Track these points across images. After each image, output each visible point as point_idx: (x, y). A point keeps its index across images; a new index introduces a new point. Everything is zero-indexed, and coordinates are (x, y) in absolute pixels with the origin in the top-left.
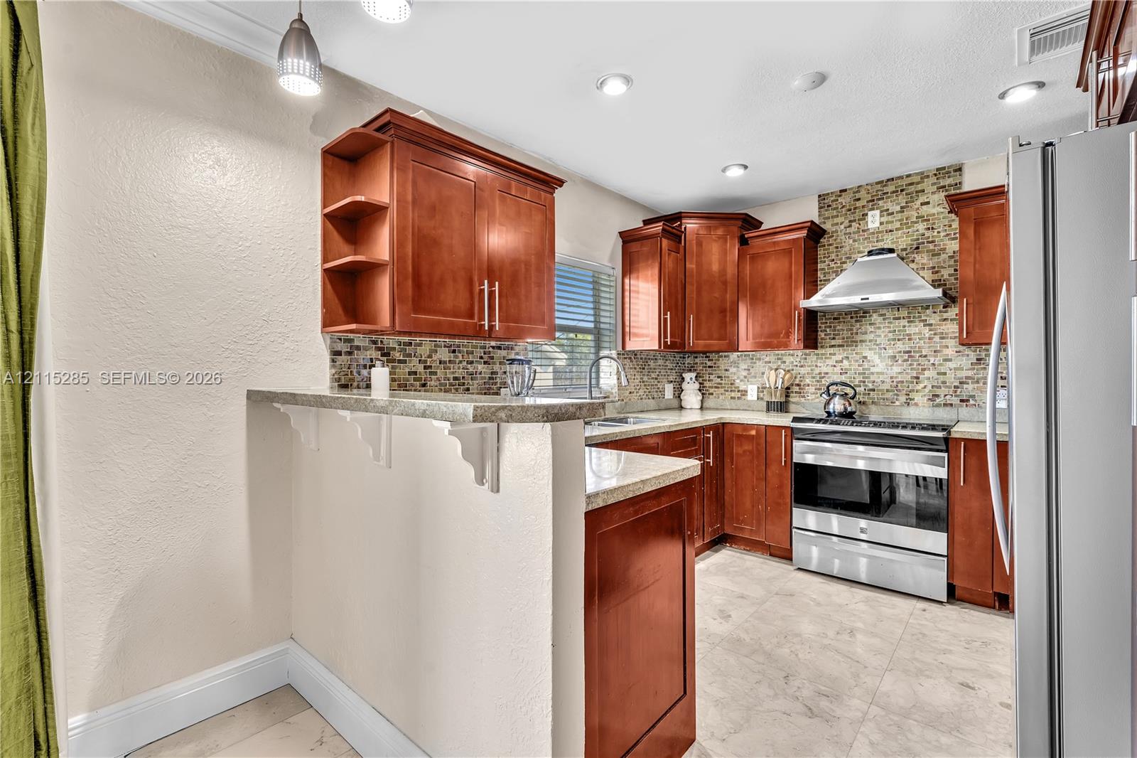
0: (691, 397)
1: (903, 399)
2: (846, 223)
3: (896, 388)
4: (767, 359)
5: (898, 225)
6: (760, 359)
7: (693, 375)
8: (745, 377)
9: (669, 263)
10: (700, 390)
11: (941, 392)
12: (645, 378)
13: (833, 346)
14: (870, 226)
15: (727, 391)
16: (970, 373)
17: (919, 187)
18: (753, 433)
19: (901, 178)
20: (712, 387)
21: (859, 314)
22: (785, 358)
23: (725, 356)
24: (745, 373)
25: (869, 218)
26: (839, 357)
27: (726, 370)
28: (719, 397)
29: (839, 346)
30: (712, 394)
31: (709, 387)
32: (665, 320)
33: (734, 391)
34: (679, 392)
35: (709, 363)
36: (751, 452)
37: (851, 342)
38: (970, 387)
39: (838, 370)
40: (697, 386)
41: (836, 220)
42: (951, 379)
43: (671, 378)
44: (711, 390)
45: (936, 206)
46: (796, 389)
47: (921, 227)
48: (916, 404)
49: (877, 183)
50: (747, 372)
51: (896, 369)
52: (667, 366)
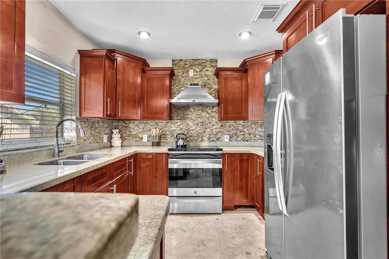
0: (117, 141)
1: (200, 139)
2: (182, 72)
3: (198, 136)
4: (152, 124)
5: (199, 76)
6: (148, 124)
7: (118, 131)
8: (142, 131)
9: (109, 74)
10: (120, 138)
11: (212, 136)
12: (93, 132)
13: (177, 119)
14: (190, 75)
15: (134, 138)
16: (219, 130)
17: (205, 64)
18: (151, 157)
19: (200, 60)
20: (126, 136)
21: (186, 107)
22: (159, 124)
23: (133, 122)
24: (142, 130)
25: (190, 72)
26: (179, 124)
27: (133, 128)
28: (130, 141)
29: (179, 119)
30: (126, 139)
31: (125, 136)
32: (107, 102)
33: (137, 138)
34: (110, 139)
35: (125, 125)
36: (149, 166)
37: (183, 118)
38: (219, 134)
39: (179, 129)
40: (119, 136)
41: (178, 71)
42: (214, 131)
43: (107, 132)
44: (126, 138)
45: (211, 72)
46: (163, 136)
47: (206, 78)
48: (204, 141)
49: (193, 60)
50: (143, 129)
51: (198, 129)
52: (105, 126)
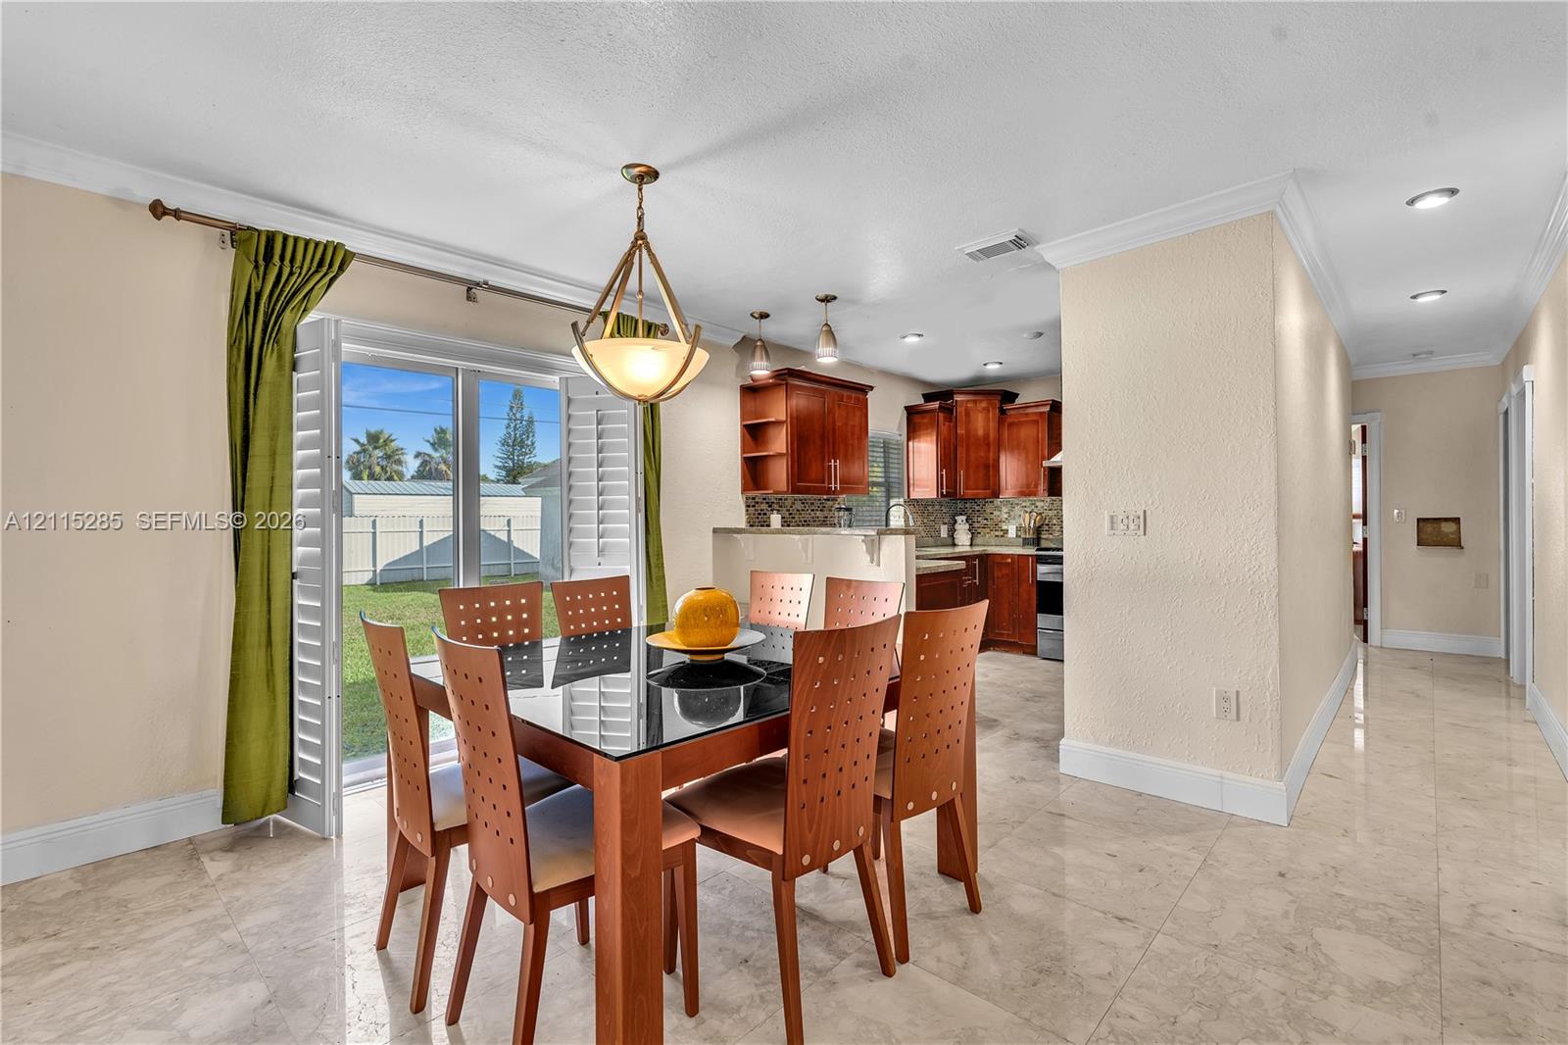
0: (963, 535)
4: (1024, 504)
6: (1017, 504)
7: (964, 518)
8: (1006, 519)
9: (945, 430)
10: (970, 530)
12: (927, 520)
15: (992, 530)
18: (1009, 560)
20: (980, 527)
22: (1037, 504)
23: (990, 502)
24: (1006, 516)
27: (991, 513)
28: (985, 535)
30: (980, 533)
31: (978, 527)
32: (942, 475)
33: (998, 530)
34: (952, 531)
36: (1007, 575)
40: (967, 526)
43: (946, 520)
44: (979, 531)
46: (1046, 528)
50: (1008, 515)
52: (943, 511)
